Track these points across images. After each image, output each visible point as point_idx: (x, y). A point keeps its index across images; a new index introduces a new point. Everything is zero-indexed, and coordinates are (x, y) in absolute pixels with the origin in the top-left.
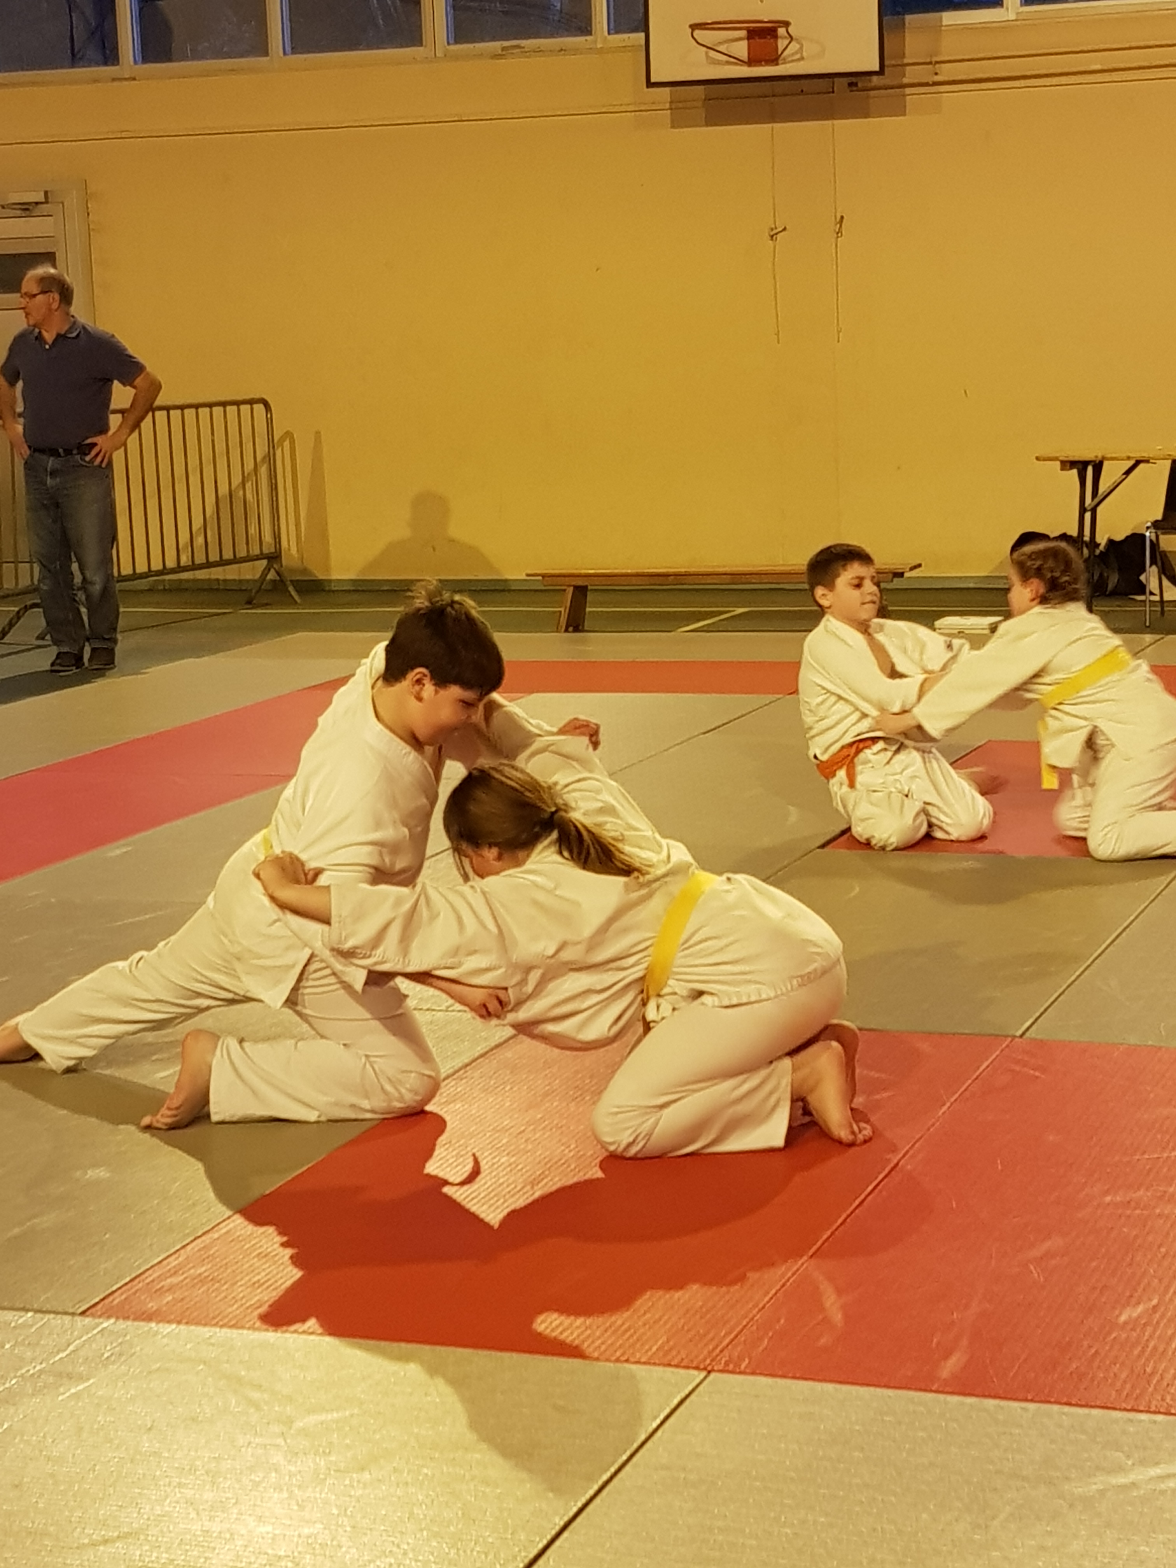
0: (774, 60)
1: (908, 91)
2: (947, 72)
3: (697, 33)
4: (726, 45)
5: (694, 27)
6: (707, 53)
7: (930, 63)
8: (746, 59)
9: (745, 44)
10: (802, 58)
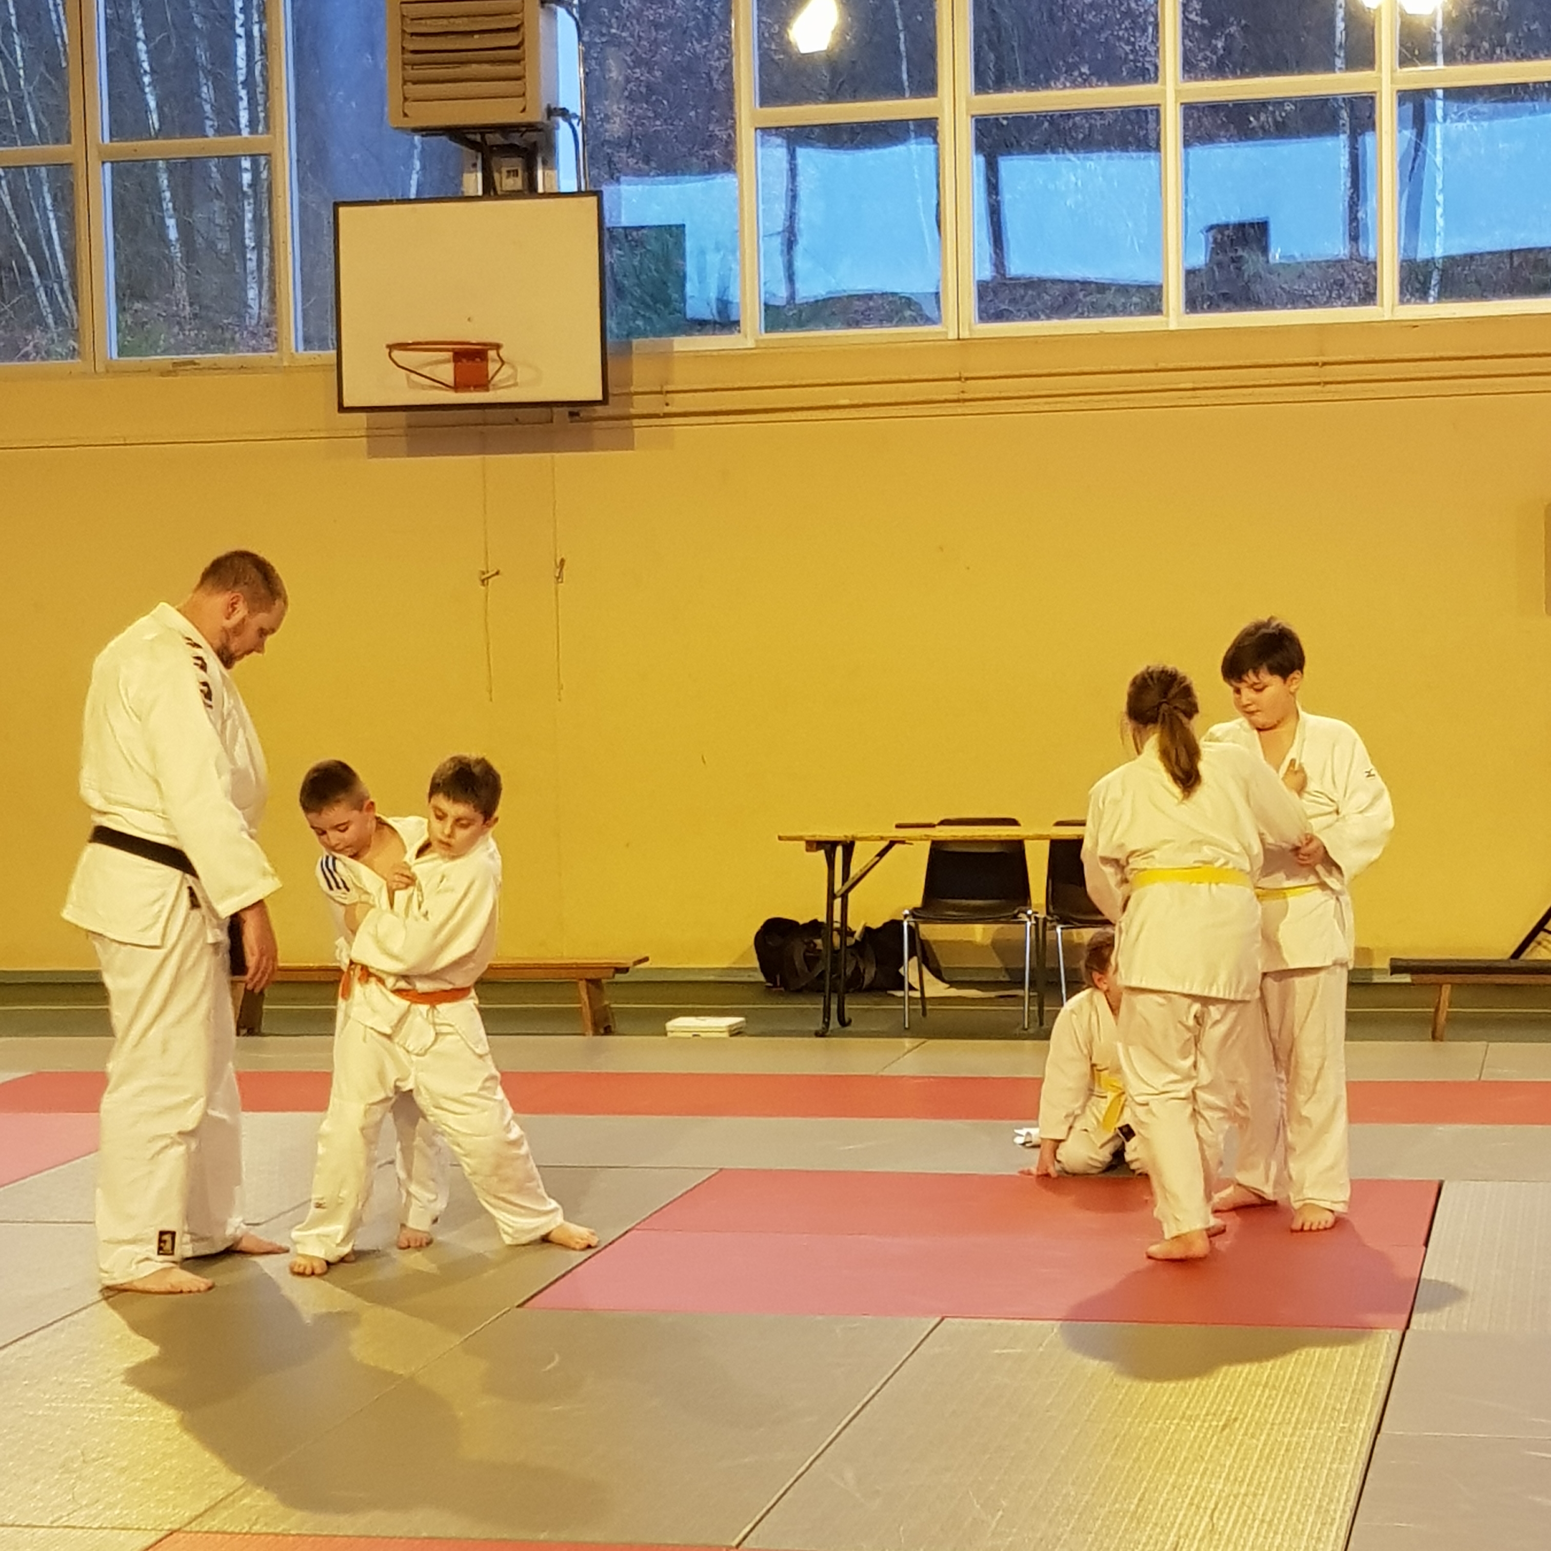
0: (483, 384)
1: (636, 422)
2: (680, 403)
3: (396, 354)
4: (428, 368)
5: (391, 347)
6: (408, 378)
7: (660, 393)
8: (452, 384)
9: (450, 367)
10: (515, 385)
